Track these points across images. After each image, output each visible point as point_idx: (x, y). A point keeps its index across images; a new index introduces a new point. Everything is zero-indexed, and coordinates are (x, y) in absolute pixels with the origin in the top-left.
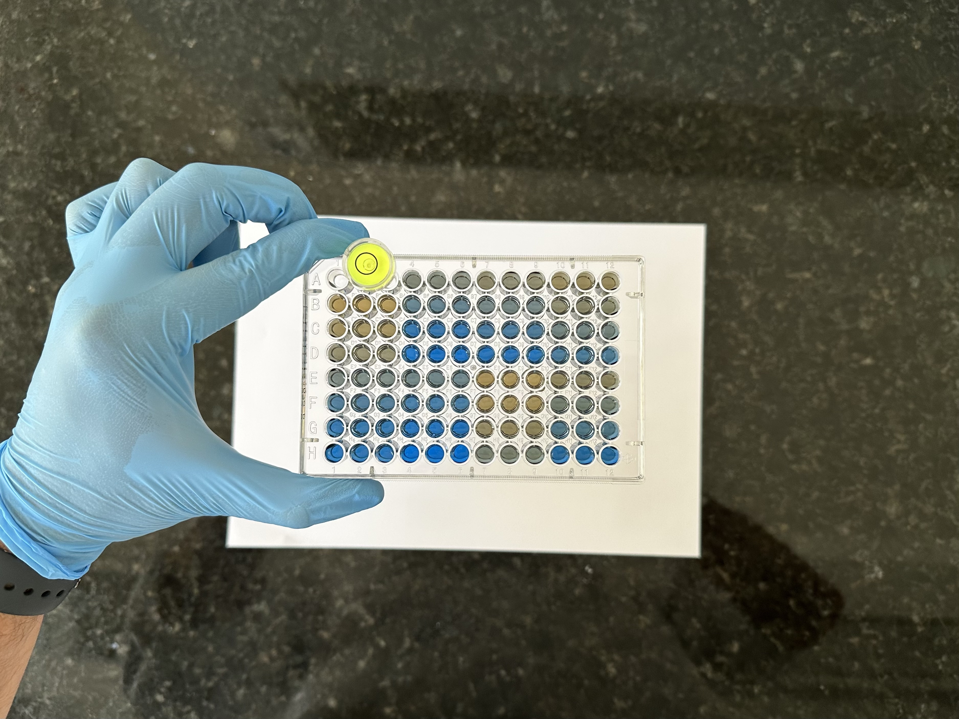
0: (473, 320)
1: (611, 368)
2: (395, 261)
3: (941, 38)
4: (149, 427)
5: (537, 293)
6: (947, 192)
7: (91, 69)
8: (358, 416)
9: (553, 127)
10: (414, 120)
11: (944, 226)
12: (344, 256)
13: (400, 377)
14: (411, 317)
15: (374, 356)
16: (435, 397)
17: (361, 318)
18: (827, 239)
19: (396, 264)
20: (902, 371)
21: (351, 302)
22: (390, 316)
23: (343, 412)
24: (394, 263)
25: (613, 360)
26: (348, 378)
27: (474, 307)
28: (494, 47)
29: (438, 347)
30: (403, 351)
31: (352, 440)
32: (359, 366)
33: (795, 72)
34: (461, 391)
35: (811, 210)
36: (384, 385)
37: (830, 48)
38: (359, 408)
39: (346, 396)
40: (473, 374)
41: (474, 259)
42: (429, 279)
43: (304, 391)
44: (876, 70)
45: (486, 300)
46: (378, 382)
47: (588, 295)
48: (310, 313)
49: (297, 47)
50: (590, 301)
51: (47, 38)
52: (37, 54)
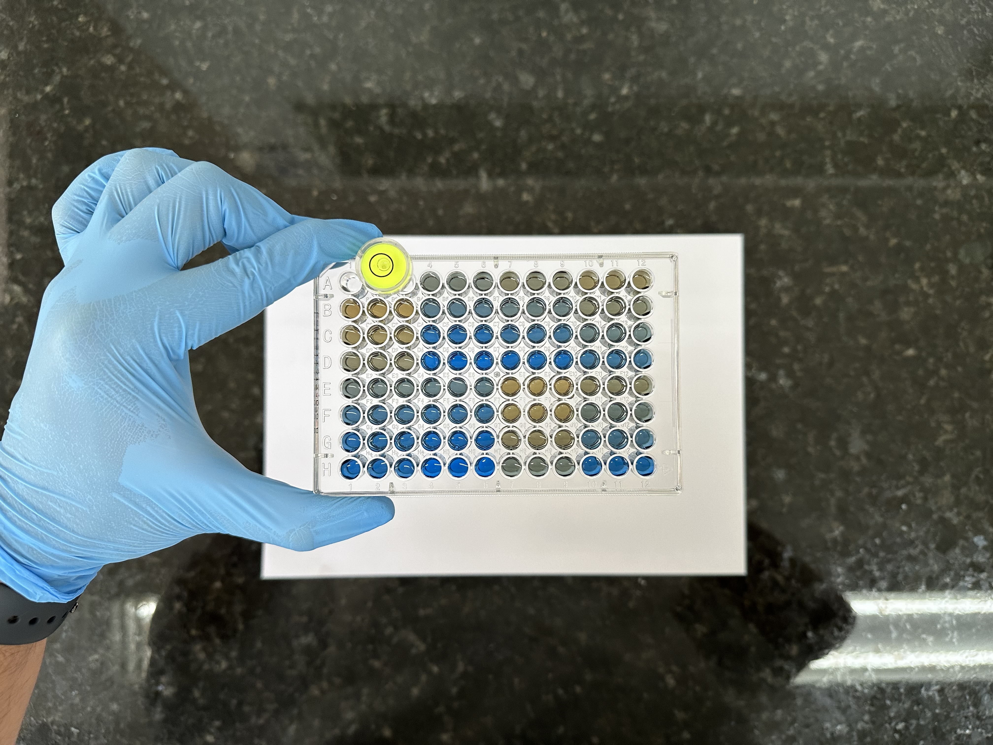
0: (495, 324)
1: (644, 372)
2: (412, 263)
3: (963, 22)
4: (141, 436)
5: (564, 294)
6: (979, 177)
7: (103, 97)
8: (376, 428)
9: (579, 131)
10: (436, 132)
11: (978, 210)
12: (357, 258)
13: (420, 386)
14: (429, 321)
15: (391, 364)
16: (457, 407)
17: (376, 324)
18: (862, 231)
19: (412, 265)
20: (945, 360)
21: (366, 307)
22: (407, 321)
23: (359, 425)
24: (411, 264)
25: (646, 363)
26: (364, 388)
27: (497, 310)
28: (514, 53)
29: (460, 353)
30: (421, 359)
31: (369, 455)
32: (375, 375)
33: (820, 63)
34: (484, 400)
35: (845, 202)
36: (402, 395)
37: (854, 37)
38: (376, 420)
39: (362, 408)
40: (497, 381)
41: (496, 259)
42: (448, 281)
43: (316, 403)
44: (901, 57)
45: (510, 302)
46: (395, 392)
47: (617, 295)
48: (321, 319)
49: (313, 63)
50: (620, 300)
51: (55, 68)
52: (47, 85)
